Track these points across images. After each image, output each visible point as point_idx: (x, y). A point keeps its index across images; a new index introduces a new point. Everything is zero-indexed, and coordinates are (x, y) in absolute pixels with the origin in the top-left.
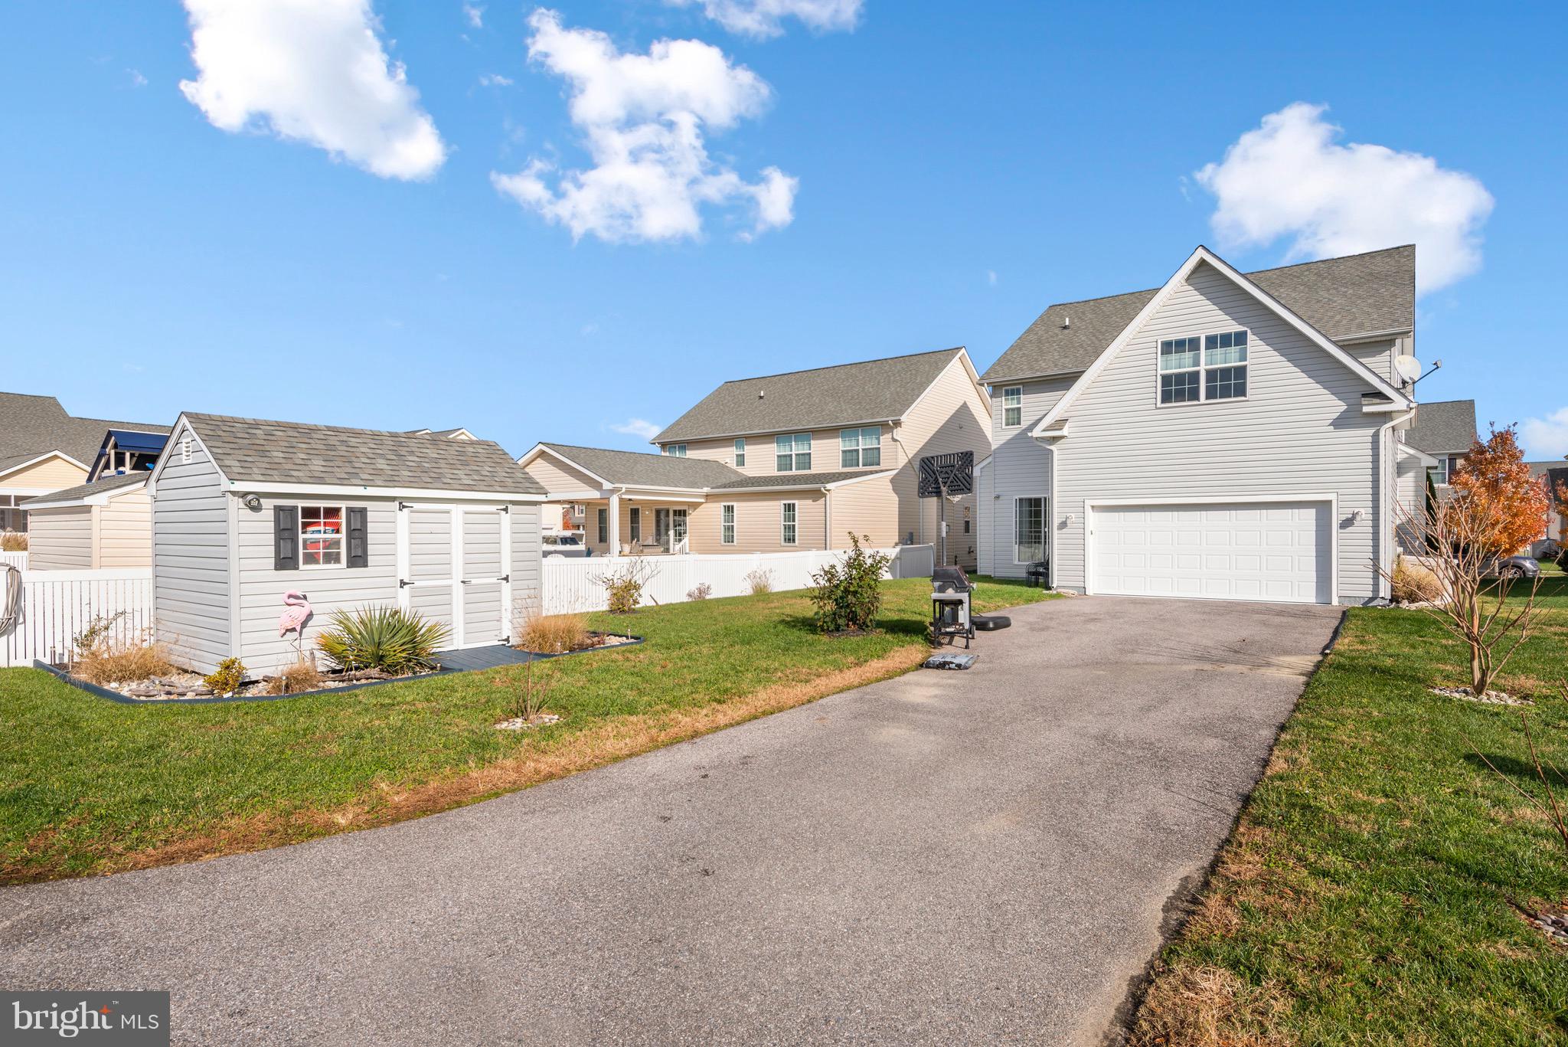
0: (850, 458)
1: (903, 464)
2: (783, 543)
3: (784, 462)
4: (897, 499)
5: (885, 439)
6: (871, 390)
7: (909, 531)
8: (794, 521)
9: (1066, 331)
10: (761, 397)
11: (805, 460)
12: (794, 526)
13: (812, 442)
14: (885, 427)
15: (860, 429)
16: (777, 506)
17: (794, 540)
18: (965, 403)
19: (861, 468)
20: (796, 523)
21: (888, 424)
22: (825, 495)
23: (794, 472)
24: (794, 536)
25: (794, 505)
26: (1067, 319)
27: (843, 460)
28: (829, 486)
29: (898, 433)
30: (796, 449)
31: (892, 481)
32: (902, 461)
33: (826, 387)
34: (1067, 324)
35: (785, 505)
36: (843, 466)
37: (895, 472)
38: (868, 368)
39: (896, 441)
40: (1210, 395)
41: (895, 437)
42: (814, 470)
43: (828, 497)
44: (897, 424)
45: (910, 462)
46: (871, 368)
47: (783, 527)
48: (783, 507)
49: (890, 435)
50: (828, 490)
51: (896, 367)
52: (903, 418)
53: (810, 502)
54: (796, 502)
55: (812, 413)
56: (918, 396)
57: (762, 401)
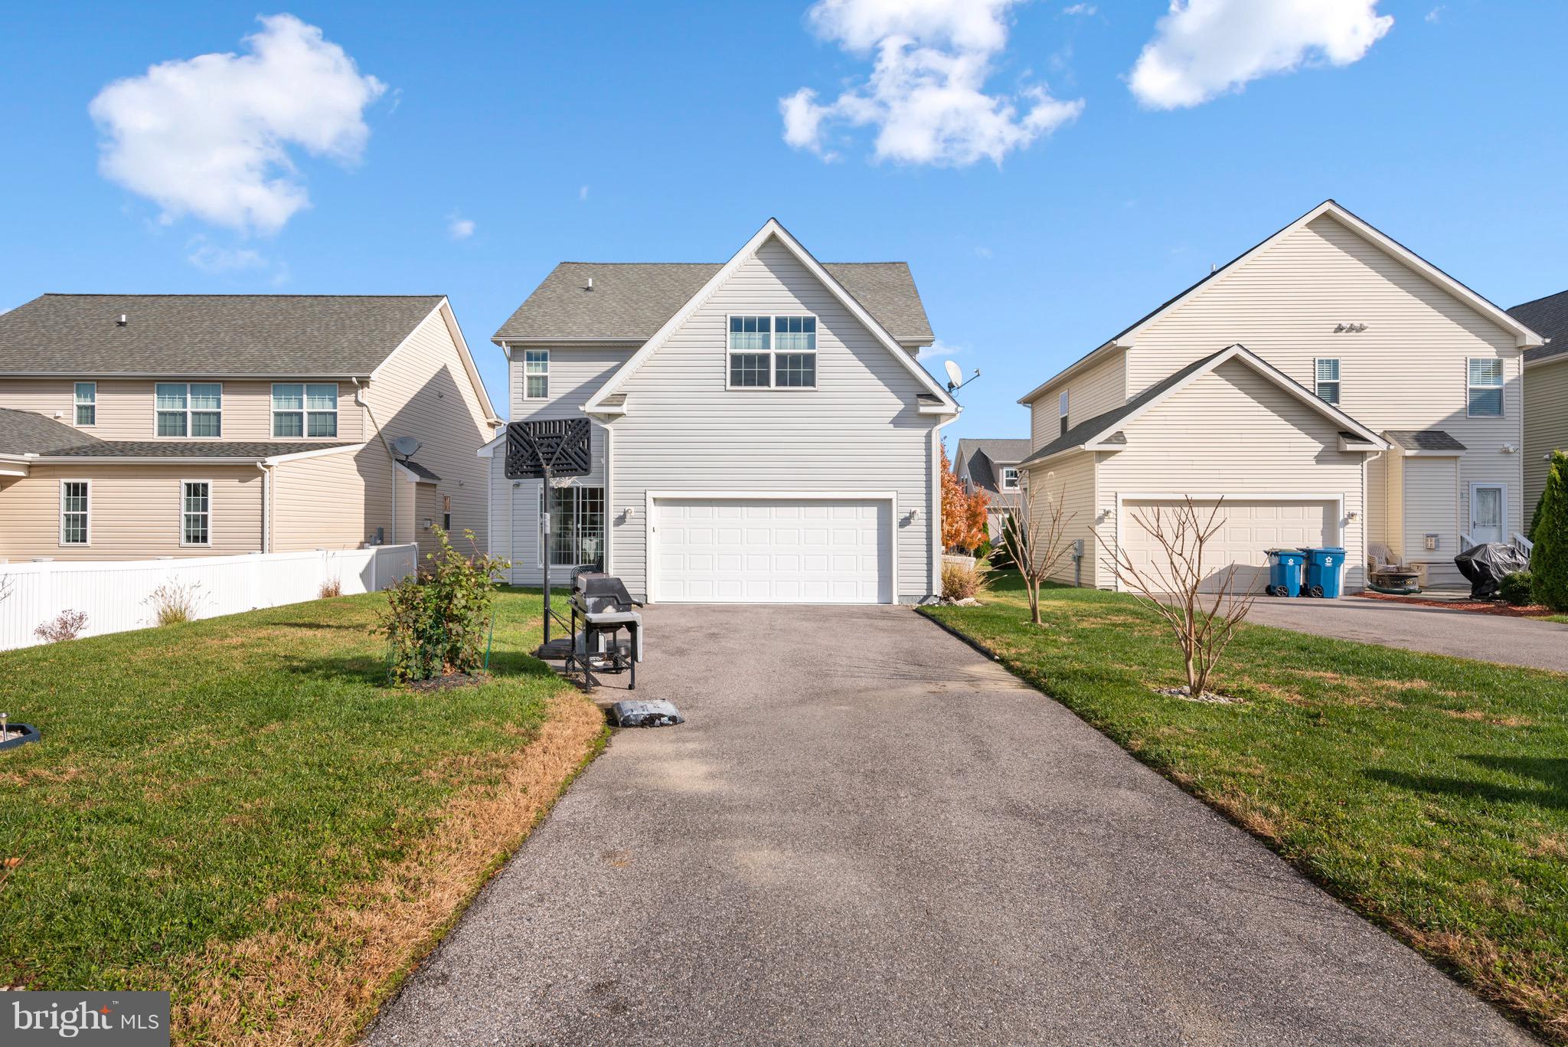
0: (287, 422)
1: (371, 437)
2: (184, 542)
3: (171, 422)
4: (364, 483)
5: (345, 402)
6: (316, 333)
7: (378, 526)
8: (205, 509)
9: (591, 294)
10: (121, 324)
11: (211, 422)
12: (205, 518)
13: (223, 397)
14: (346, 385)
15: (305, 386)
16: (174, 489)
17: (205, 539)
18: (445, 366)
19: (306, 438)
20: (210, 513)
21: (351, 382)
22: (262, 474)
23: (190, 438)
24: (205, 532)
25: (205, 486)
26: (590, 280)
27: (275, 426)
28: (270, 460)
29: (364, 395)
30: (193, 405)
31: (357, 458)
32: (370, 434)
33: (240, 322)
34: (590, 285)
35: (189, 485)
36: (276, 435)
37: (360, 447)
38: (307, 304)
39: (362, 405)
40: (781, 381)
41: (360, 399)
42: (225, 438)
43: (267, 475)
44: (364, 382)
45: (379, 434)
46: (311, 306)
47: (183, 520)
48: (184, 489)
49: (352, 397)
50: (268, 467)
51: (350, 308)
52: (374, 375)
53: (235, 482)
54: (210, 482)
55: (222, 356)
56: (392, 350)
57: (123, 329)
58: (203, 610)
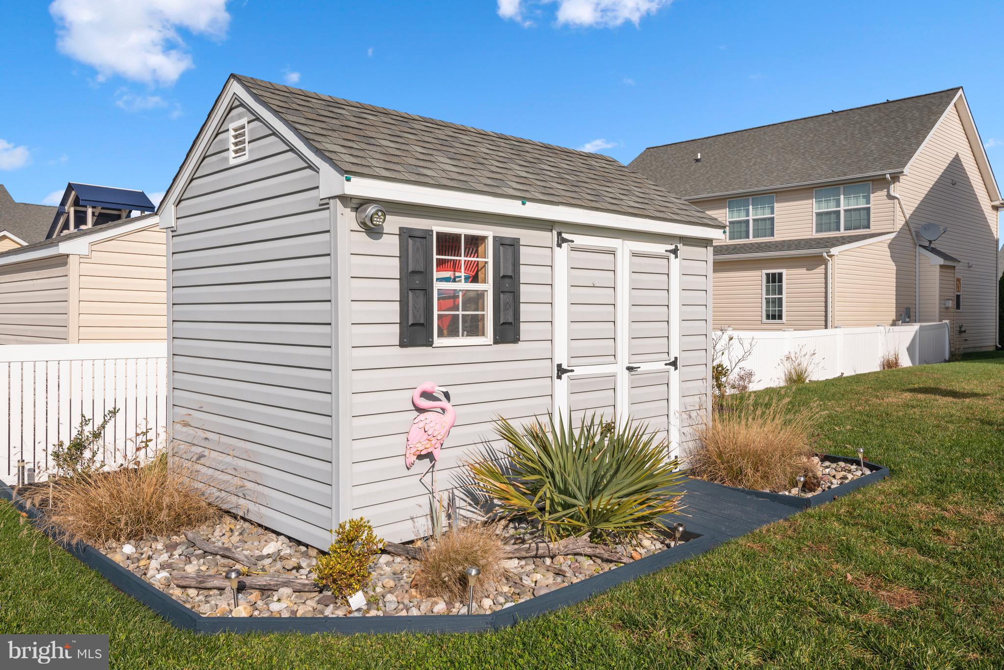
0: (827, 220)
1: (900, 226)
2: (765, 320)
3: (738, 228)
4: (895, 268)
5: (878, 198)
6: (844, 143)
7: (906, 306)
8: (780, 293)
10: (697, 160)
11: (768, 226)
12: (780, 300)
13: (776, 205)
14: (882, 182)
15: (842, 187)
16: (756, 279)
17: (780, 317)
19: (843, 232)
20: (784, 296)
21: (885, 179)
23: (752, 240)
24: (781, 311)
25: (780, 275)
27: (817, 225)
28: (834, 251)
29: (896, 189)
30: (753, 214)
31: (891, 246)
32: (900, 223)
33: (781, 144)
35: (768, 275)
36: (817, 231)
37: (892, 236)
38: (831, 120)
39: (894, 198)
41: (892, 193)
42: (778, 237)
43: (830, 264)
44: (895, 178)
45: (907, 223)
46: (835, 121)
47: (764, 301)
48: (764, 277)
49: (885, 192)
51: (869, 116)
52: (906, 170)
53: (803, 271)
54: (784, 272)
55: (772, 173)
56: (919, 145)
57: (700, 164)
58: (818, 374)
